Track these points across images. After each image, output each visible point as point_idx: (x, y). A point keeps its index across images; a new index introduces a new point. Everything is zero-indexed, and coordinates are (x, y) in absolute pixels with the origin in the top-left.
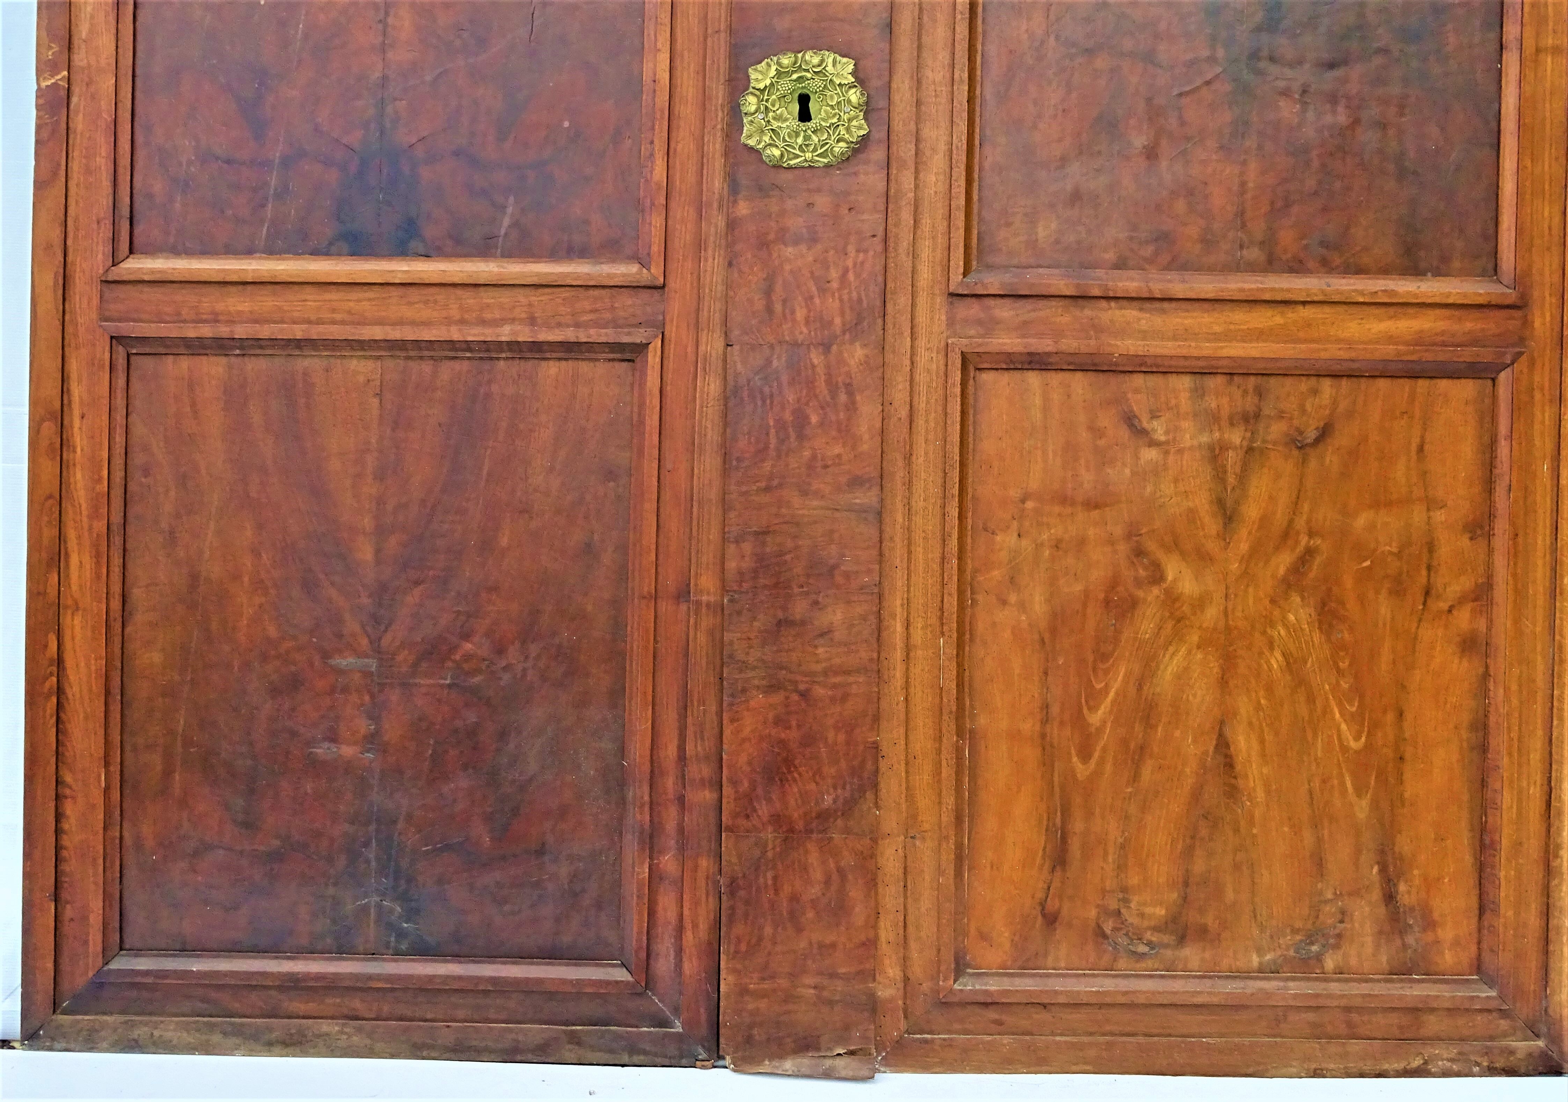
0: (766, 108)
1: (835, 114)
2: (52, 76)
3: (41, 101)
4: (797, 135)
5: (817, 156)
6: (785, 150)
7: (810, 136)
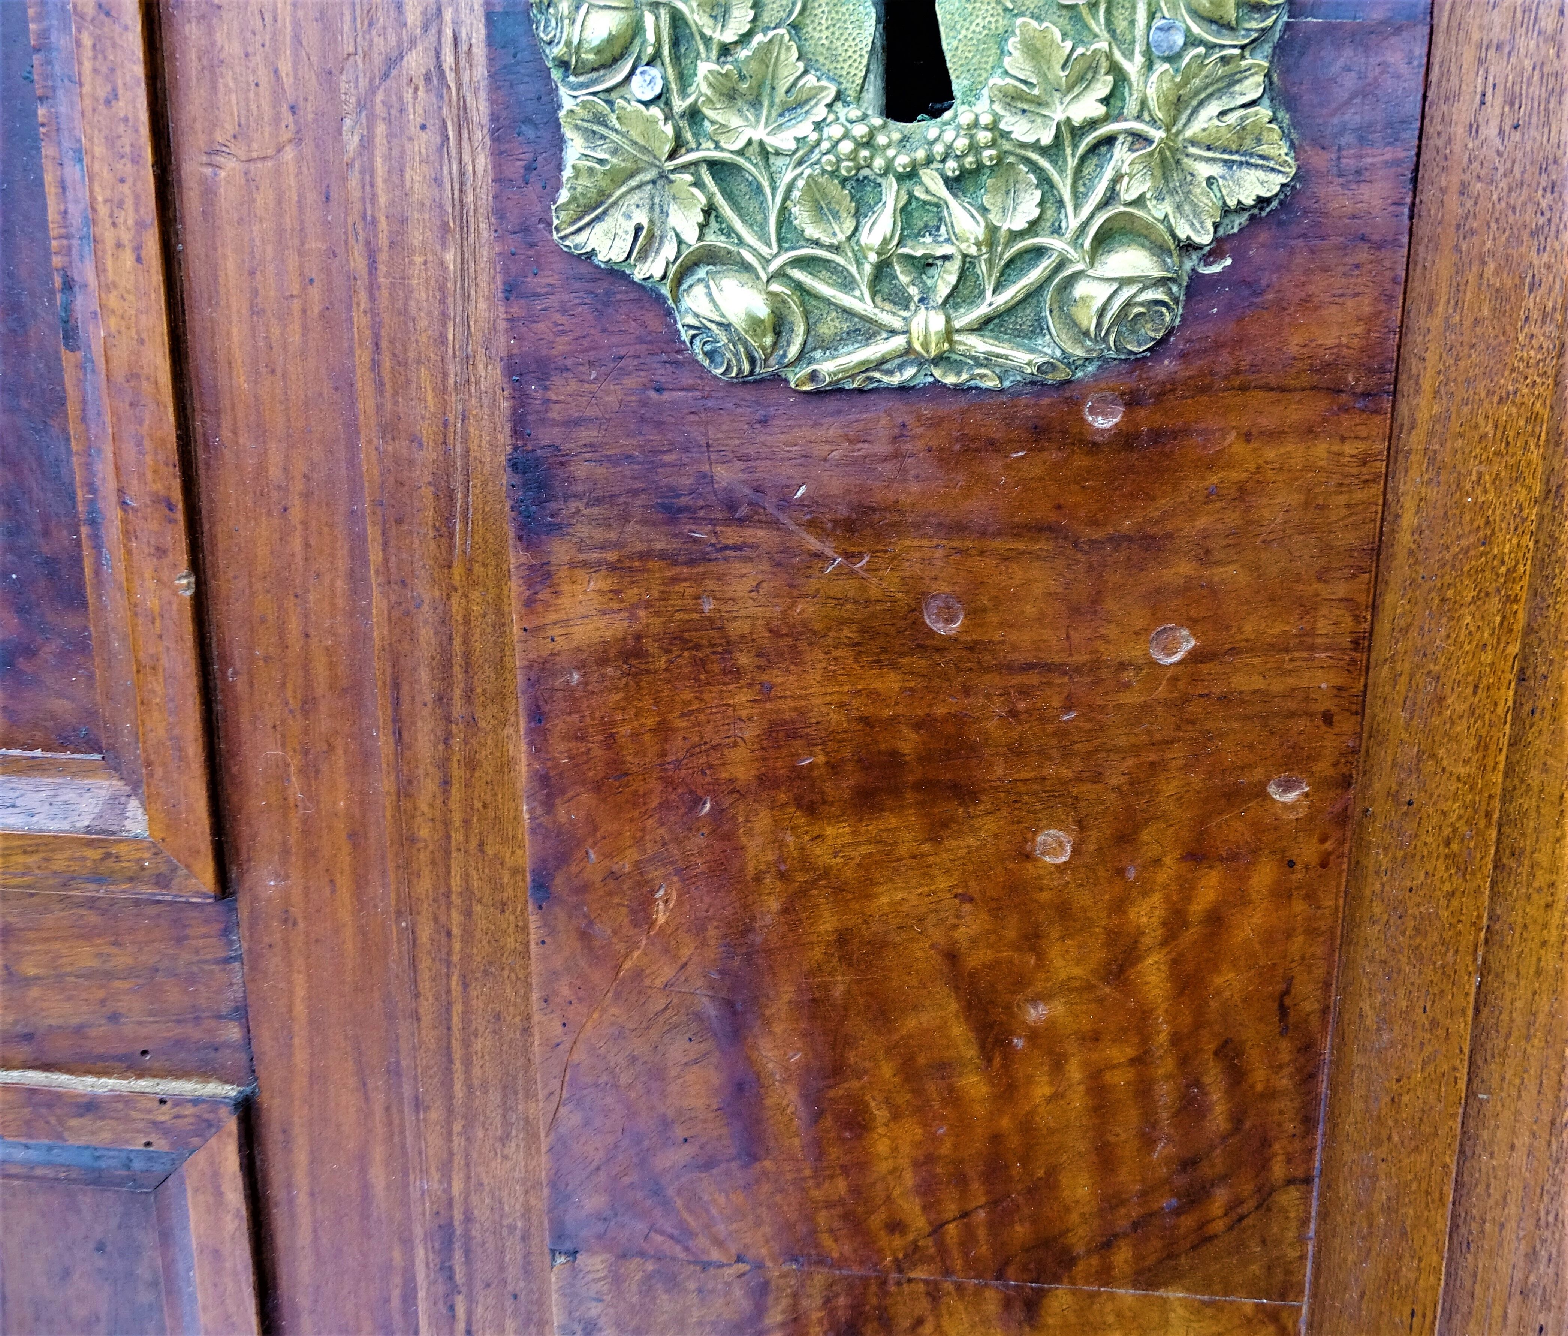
4: (864, 193)
5: (982, 326)
6: (799, 287)
7: (938, 205)
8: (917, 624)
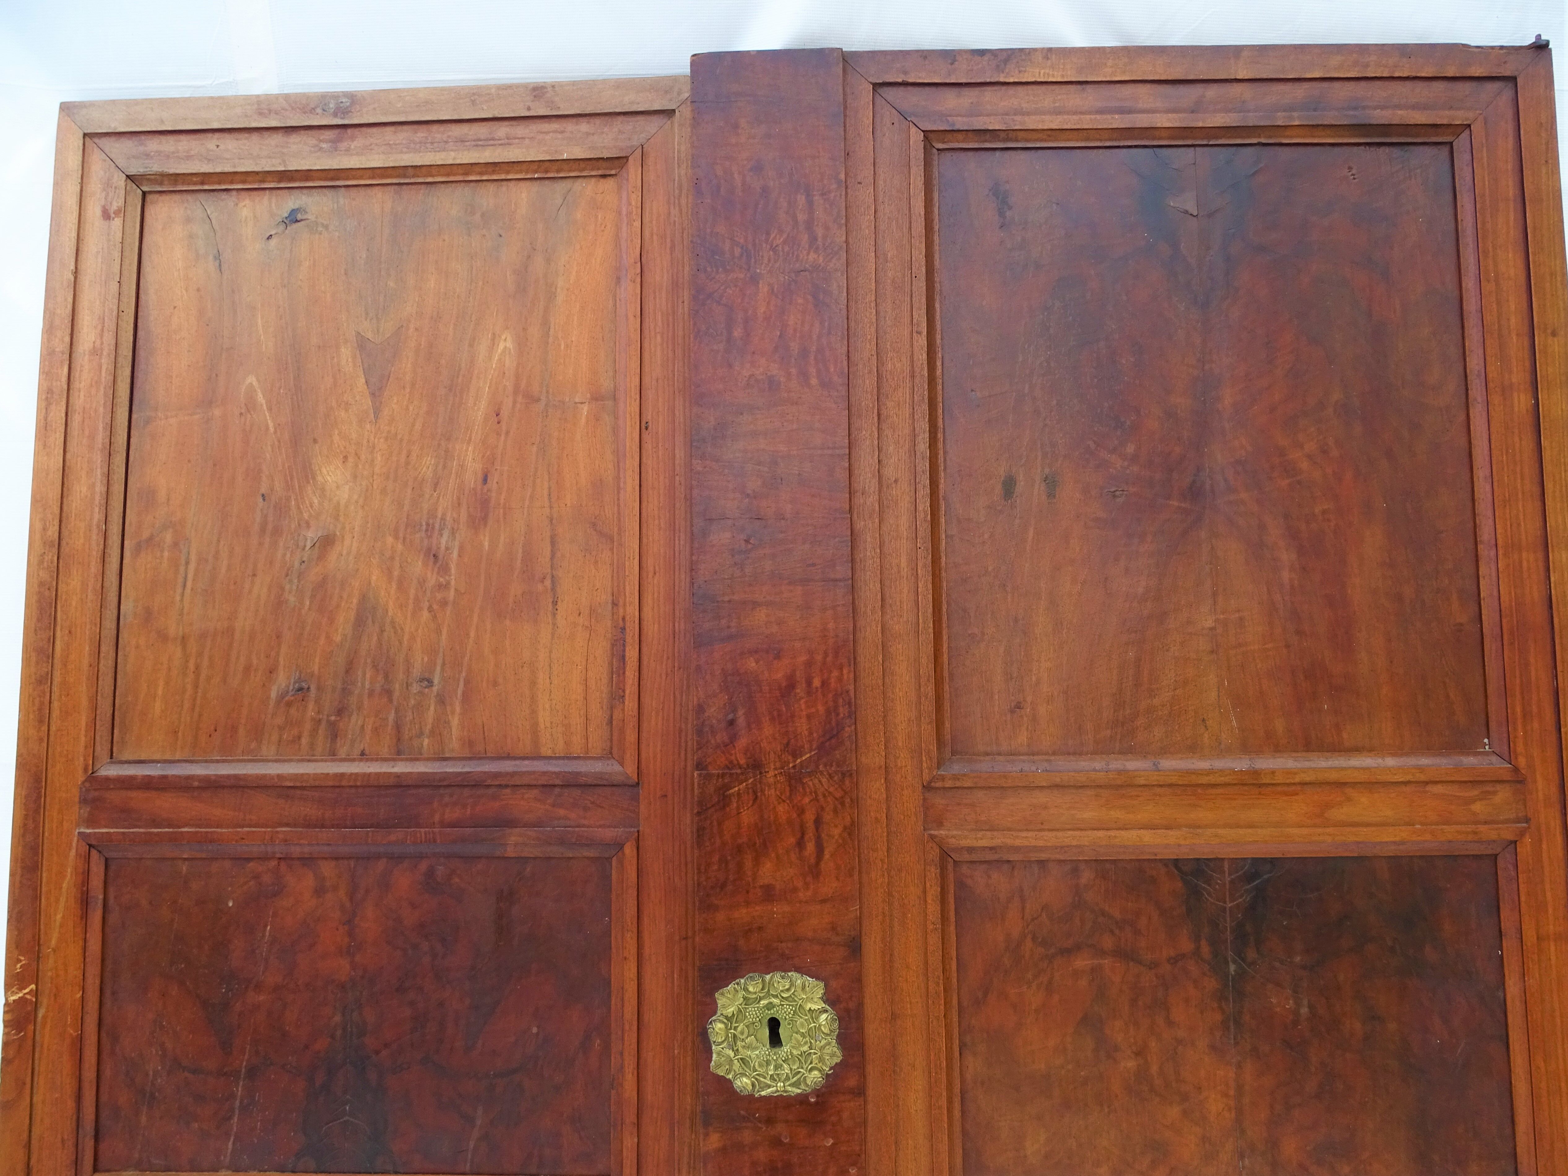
0: (735, 1036)
1: (806, 1043)
2: (20, 989)
3: (9, 1017)
4: (768, 1063)
5: (789, 1085)
6: (756, 1079)
7: (782, 1065)
8: (780, 1141)
